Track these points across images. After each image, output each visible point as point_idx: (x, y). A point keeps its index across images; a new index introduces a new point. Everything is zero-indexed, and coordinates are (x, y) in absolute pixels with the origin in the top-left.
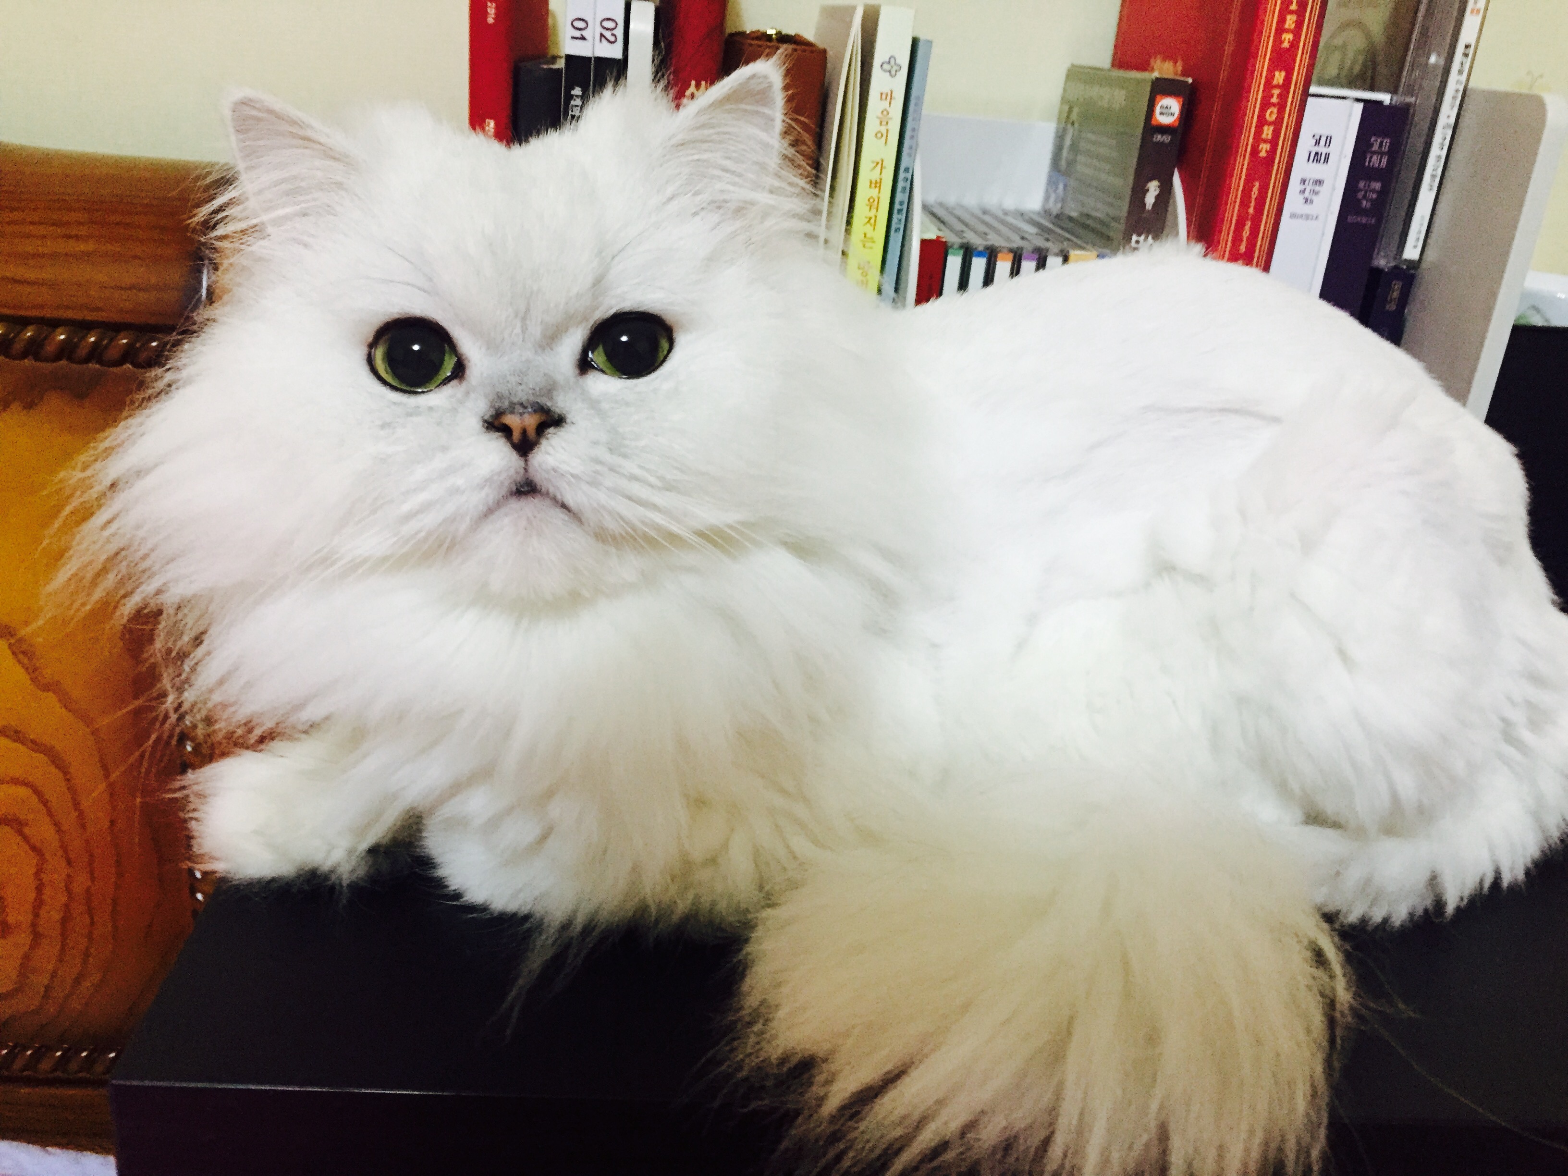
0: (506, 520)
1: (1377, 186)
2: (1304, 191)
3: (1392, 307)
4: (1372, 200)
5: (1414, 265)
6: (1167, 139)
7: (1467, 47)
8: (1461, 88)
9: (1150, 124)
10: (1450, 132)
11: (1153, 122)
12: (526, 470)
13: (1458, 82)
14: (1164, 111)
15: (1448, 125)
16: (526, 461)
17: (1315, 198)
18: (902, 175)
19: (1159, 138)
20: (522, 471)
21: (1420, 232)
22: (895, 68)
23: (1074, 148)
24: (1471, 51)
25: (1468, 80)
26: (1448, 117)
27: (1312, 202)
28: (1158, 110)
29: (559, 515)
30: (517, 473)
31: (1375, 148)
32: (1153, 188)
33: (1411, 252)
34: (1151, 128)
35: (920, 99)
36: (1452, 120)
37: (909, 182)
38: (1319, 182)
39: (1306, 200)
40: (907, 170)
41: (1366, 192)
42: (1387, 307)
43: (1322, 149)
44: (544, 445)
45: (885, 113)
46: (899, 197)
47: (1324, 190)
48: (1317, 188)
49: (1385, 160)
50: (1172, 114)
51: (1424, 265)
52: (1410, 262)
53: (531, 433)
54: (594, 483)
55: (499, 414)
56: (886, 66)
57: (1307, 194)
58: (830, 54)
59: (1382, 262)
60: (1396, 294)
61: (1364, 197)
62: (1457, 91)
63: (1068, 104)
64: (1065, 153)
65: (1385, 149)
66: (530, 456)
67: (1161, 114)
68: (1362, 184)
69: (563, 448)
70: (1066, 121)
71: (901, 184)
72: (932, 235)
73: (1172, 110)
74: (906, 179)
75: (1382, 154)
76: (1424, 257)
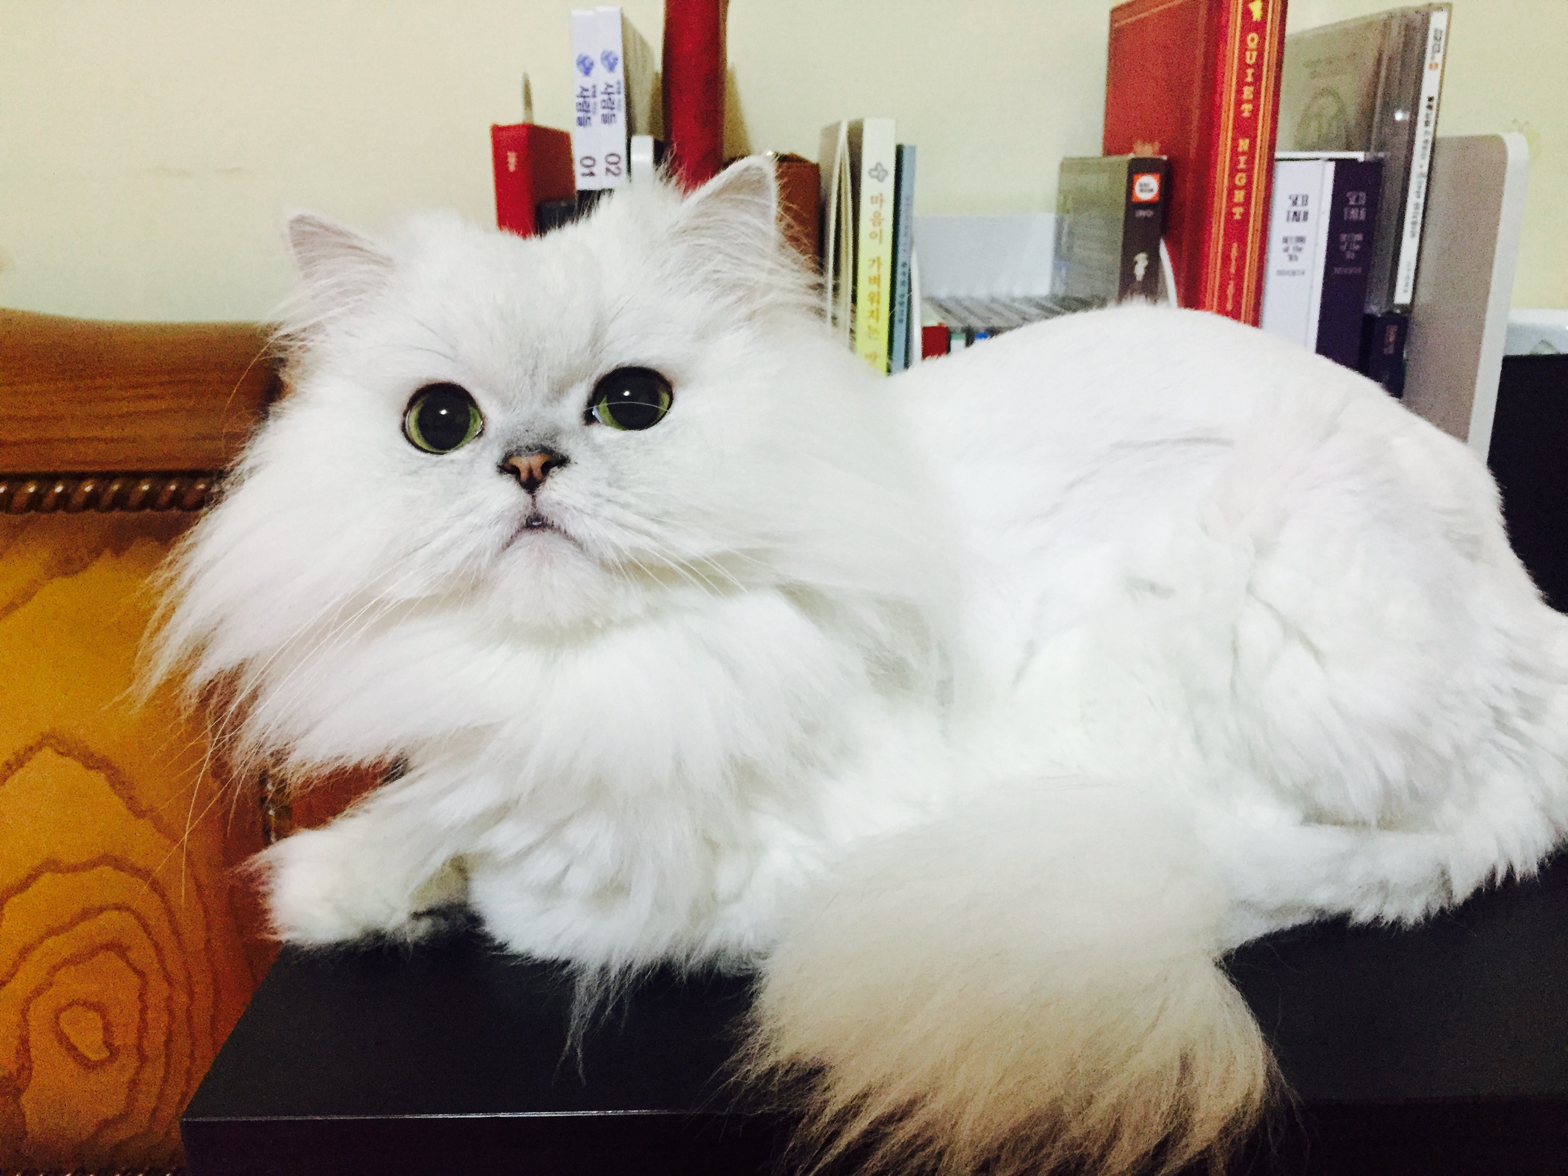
0: (520, 552)
1: (1359, 237)
2: (1286, 250)
3: (1390, 350)
4: (1357, 252)
5: (1407, 309)
6: (1148, 213)
7: (1431, 99)
8: (1430, 138)
9: (1131, 201)
10: (1424, 180)
11: (1133, 200)
12: (534, 505)
13: (1426, 133)
14: (1144, 188)
15: (1422, 175)
16: (533, 497)
17: (1299, 254)
18: (900, 270)
19: (1141, 213)
20: (530, 507)
21: (1408, 277)
22: (882, 174)
23: (1071, 233)
24: (1434, 103)
25: (1435, 131)
26: (1421, 167)
27: (1296, 258)
28: (1137, 188)
29: (566, 548)
30: (527, 508)
31: (1352, 203)
32: (1141, 262)
33: (1402, 296)
34: (1132, 205)
35: (910, 198)
36: (1425, 169)
37: (907, 276)
38: (1301, 239)
39: (1291, 258)
40: (904, 265)
41: (1348, 244)
42: (1385, 351)
43: (1300, 208)
44: (549, 482)
45: (877, 215)
46: (900, 290)
47: (1307, 246)
48: (1300, 245)
49: (1363, 212)
50: (1152, 190)
51: (1416, 310)
52: (1402, 307)
53: (537, 473)
54: (594, 516)
55: (507, 457)
56: (875, 173)
57: (1291, 251)
58: (823, 166)
59: (1374, 309)
60: (1392, 339)
61: (1348, 249)
62: (1426, 141)
63: (1063, 192)
64: (1064, 239)
65: (1363, 202)
66: (537, 492)
67: (1142, 191)
68: (1344, 237)
69: (566, 484)
70: (1063, 209)
71: (900, 278)
72: (933, 322)
73: (1151, 187)
74: (904, 274)
75: (1359, 207)
76: (1416, 299)
